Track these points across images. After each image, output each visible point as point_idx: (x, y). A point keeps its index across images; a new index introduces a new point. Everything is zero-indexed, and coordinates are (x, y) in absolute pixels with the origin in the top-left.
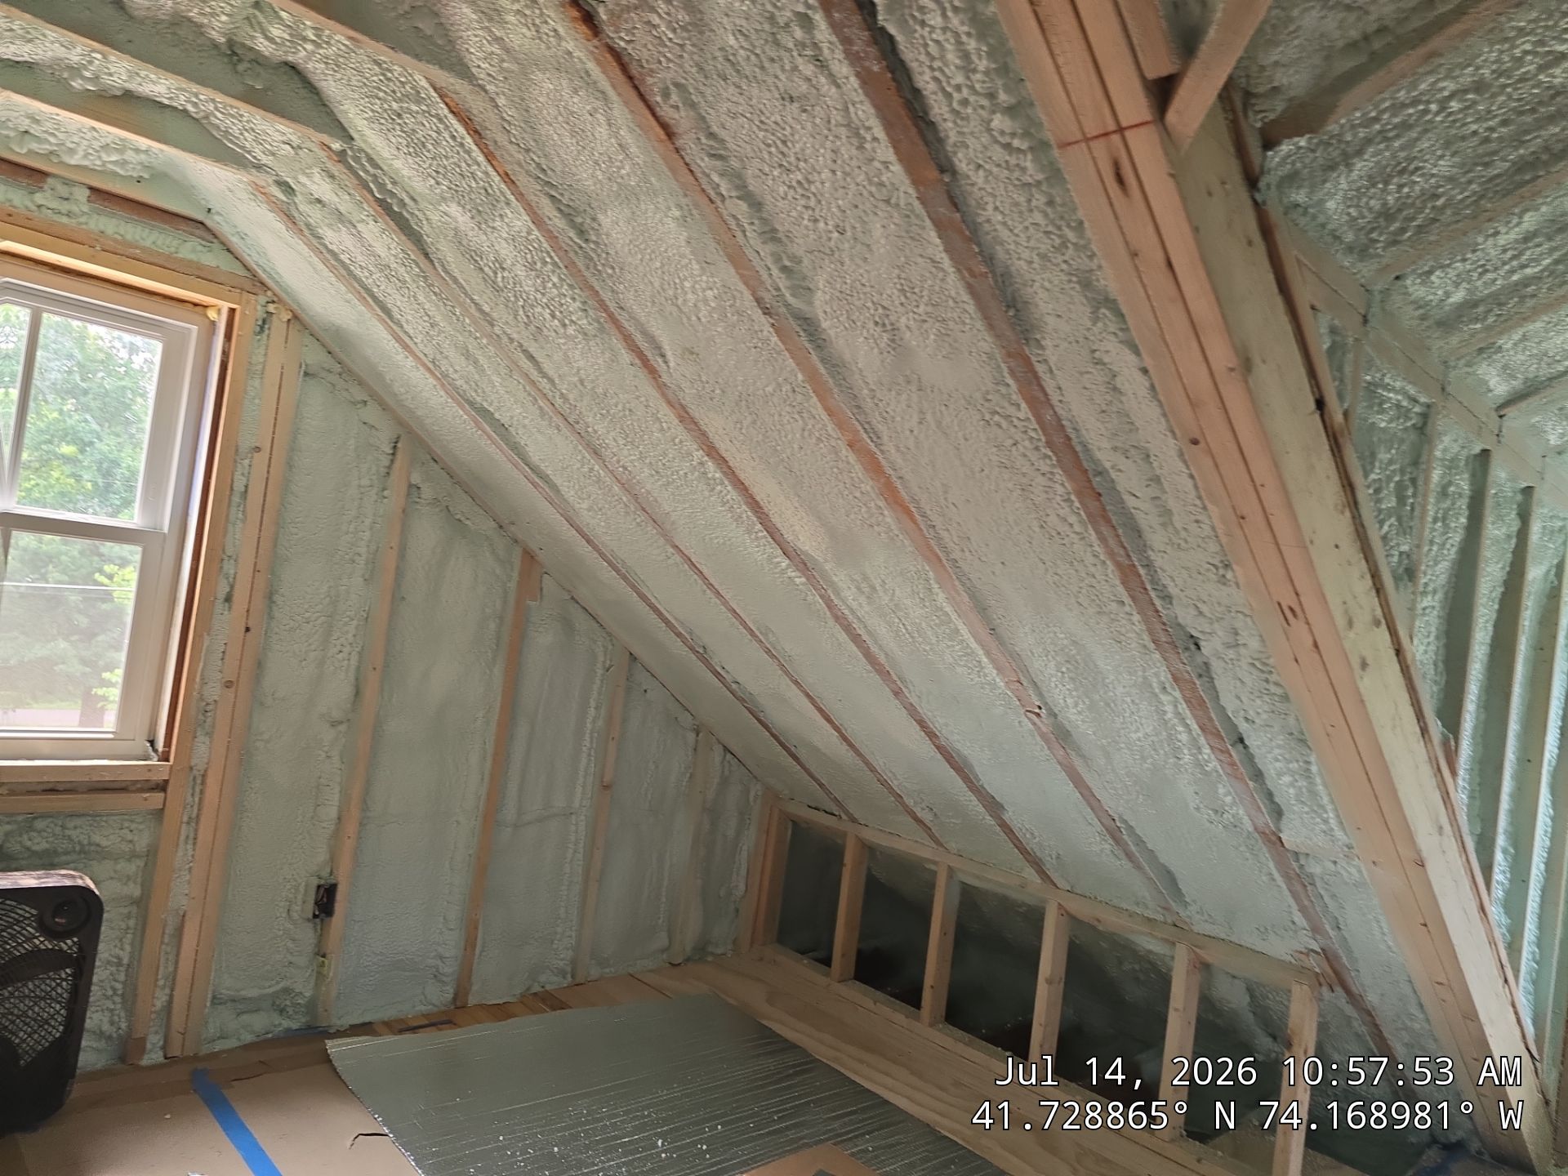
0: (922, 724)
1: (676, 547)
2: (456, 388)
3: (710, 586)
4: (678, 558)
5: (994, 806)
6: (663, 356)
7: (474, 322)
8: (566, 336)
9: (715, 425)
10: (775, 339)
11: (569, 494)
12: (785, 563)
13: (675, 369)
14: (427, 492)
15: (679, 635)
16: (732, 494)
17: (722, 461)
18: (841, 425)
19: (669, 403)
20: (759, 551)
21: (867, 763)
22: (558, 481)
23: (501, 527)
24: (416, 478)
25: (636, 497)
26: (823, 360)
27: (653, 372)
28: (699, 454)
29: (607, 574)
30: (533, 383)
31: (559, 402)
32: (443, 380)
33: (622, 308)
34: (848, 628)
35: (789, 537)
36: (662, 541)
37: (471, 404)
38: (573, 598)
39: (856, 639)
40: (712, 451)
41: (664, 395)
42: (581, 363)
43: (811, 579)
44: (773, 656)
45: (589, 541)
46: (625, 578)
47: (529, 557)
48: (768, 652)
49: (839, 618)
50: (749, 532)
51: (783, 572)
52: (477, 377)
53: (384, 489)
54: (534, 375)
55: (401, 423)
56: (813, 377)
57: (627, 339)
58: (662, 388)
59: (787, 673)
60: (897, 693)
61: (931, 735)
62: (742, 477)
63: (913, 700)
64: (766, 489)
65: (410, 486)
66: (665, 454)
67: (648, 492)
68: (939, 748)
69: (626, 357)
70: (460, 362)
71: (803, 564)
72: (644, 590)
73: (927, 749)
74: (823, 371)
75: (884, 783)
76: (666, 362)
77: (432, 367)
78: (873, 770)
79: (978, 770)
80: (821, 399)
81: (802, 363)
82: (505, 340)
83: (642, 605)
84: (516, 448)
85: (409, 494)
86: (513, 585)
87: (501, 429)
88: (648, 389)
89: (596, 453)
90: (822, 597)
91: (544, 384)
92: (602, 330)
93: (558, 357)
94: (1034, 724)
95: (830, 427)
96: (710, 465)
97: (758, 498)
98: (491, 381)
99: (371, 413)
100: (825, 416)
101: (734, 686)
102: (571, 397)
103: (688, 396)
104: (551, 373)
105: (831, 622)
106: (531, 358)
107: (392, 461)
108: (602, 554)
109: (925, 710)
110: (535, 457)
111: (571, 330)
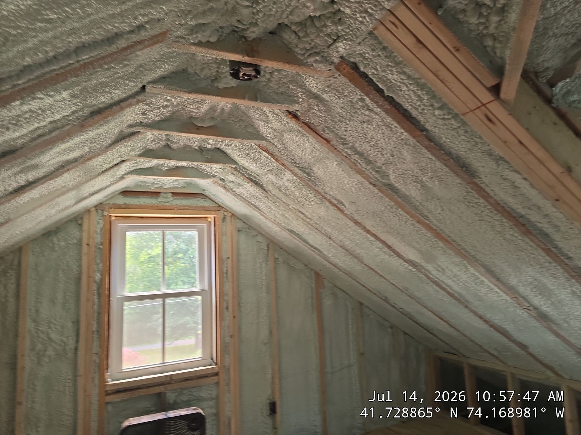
0: (480, 317)
1: (365, 264)
2: (282, 226)
3: (381, 276)
4: (367, 268)
5: (524, 347)
6: (344, 205)
7: (283, 207)
8: (312, 205)
9: (368, 224)
10: (380, 193)
11: (325, 252)
12: (406, 265)
13: (349, 209)
14: (281, 260)
15: (375, 294)
16: (380, 245)
17: (373, 235)
18: (412, 216)
19: (350, 219)
20: (395, 262)
21: (463, 334)
22: (320, 248)
23: (306, 266)
24: (276, 256)
25: (347, 250)
26: (399, 197)
27: (342, 211)
28: (364, 233)
29: (344, 276)
30: (305, 221)
31: (314, 225)
32: (278, 224)
33: (326, 194)
34: (438, 285)
35: (405, 256)
36: (360, 263)
37: (287, 230)
38: (335, 286)
39: (443, 288)
40: (368, 232)
41: (347, 217)
42: (318, 212)
43: (418, 269)
44: (412, 298)
45: (335, 266)
46: (350, 277)
47: (317, 274)
48: (410, 296)
49: (434, 282)
50: (390, 255)
51: (407, 268)
52: (288, 222)
53: (267, 261)
54: (305, 218)
55: (268, 239)
56: (397, 203)
57: (330, 202)
58: (346, 215)
59: (419, 303)
60: (466, 307)
61: (486, 321)
62: (382, 238)
63: (474, 309)
64: (392, 241)
65: (276, 259)
66: (353, 235)
67: (351, 248)
68: (492, 326)
69: (332, 208)
70: (282, 218)
71: (412, 264)
72: (358, 280)
73: (485, 327)
74: (400, 200)
75: (472, 341)
76: (345, 207)
77: (274, 222)
78: (466, 336)
79: (511, 332)
80: (403, 209)
81: (392, 199)
82: (293, 210)
83: (359, 285)
84: (305, 241)
85: (275, 262)
86: (313, 285)
87: (299, 236)
88: (341, 216)
89: (330, 238)
90: (424, 275)
91: (308, 220)
92: (322, 201)
93: (311, 211)
94: (528, 313)
95: (409, 217)
96: (369, 236)
97: (390, 244)
98: (292, 222)
99: (259, 238)
100: (405, 214)
101: (401, 310)
102: (318, 222)
103: (356, 216)
104: (310, 217)
105: (431, 284)
106: (302, 213)
107: (268, 252)
108: (341, 270)
109: (481, 311)
110: (311, 243)
111: (313, 203)
